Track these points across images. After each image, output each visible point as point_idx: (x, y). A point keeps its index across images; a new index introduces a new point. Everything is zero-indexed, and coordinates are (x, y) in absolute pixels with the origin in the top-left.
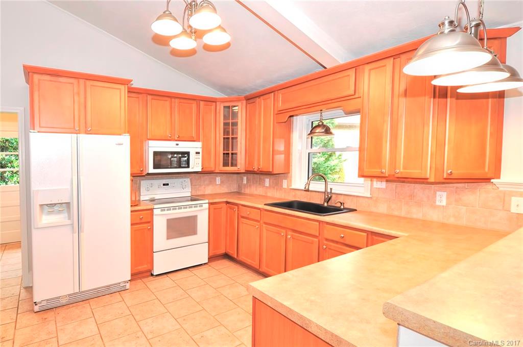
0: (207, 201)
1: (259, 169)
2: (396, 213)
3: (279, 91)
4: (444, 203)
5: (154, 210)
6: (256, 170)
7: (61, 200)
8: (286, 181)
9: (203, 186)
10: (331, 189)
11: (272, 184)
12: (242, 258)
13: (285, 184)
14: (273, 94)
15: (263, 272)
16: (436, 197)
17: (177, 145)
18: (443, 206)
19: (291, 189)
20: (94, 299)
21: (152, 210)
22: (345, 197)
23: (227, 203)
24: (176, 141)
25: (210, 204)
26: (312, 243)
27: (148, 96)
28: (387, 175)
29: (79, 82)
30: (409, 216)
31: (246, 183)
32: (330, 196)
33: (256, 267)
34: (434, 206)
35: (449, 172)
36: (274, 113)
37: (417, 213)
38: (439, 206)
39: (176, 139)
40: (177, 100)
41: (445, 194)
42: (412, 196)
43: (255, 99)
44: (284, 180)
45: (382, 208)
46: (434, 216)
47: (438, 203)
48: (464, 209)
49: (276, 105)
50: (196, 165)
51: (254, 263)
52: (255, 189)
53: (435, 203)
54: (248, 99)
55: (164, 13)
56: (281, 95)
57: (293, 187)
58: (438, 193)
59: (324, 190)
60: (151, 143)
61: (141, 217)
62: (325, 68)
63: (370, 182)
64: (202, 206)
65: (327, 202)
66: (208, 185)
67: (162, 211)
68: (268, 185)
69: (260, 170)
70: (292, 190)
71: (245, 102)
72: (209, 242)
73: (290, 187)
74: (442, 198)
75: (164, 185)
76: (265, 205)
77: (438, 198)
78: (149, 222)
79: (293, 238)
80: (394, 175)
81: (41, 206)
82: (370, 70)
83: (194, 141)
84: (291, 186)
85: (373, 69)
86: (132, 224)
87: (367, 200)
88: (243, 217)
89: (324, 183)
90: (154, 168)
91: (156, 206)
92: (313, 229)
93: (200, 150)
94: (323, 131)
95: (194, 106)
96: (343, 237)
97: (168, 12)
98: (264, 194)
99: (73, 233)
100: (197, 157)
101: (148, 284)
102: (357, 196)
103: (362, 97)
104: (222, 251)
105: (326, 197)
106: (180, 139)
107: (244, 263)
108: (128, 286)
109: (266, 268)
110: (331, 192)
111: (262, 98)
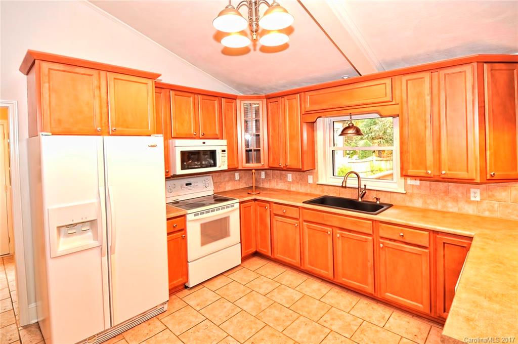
0: (237, 200)
1: (286, 166)
2: (432, 207)
3: (306, 93)
4: (478, 199)
5: (188, 216)
6: (282, 166)
7: (86, 218)
8: (312, 176)
9: (224, 183)
10: (365, 186)
11: (295, 179)
12: (279, 256)
13: (310, 180)
14: (299, 95)
15: (306, 270)
16: (470, 193)
17: (204, 143)
18: (478, 201)
19: (318, 184)
20: (128, 332)
21: (184, 216)
22: (378, 192)
23: (255, 200)
24: (201, 138)
25: (241, 203)
26: (366, 241)
27: (171, 91)
28: (432, 176)
29: (99, 74)
30: (445, 210)
31: (264, 177)
32: (364, 192)
33: (297, 265)
34: (469, 202)
35: (492, 174)
36: (300, 113)
37: (452, 207)
38: (474, 202)
39: (201, 136)
40: (200, 96)
41: (478, 191)
42: (447, 192)
43: (278, 98)
44: (309, 176)
45: (418, 203)
46: (470, 210)
47: (472, 199)
48: (496, 205)
49: (303, 106)
50: (222, 163)
51: (294, 261)
52: (275, 184)
53: (470, 198)
54: (269, 98)
55: (227, 7)
56: (308, 97)
57: (320, 182)
58: (472, 190)
59: (357, 186)
60: (178, 142)
61: (175, 225)
62: (360, 75)
63: (404, 180)
64: (233, 206)
65: (362, 198)
66: (228, 181)
67: (195, 215)
68: (291, 180)
69: (288, 167)
70: (319, 186)
71: (265, 100)
72: (241, 243)
73: (317, 183)
74: (476, 194)
75: (187, 184)
76: (303, 203)
77: (472, 195)
78: (182, 230)
79: (342, 237)
80: (440, 176)
81: (59, 228)
82: (407, 81)
83: (218, 138)
84: (318, 181)
85: (409, 80)
86: (168, 234)
87: (401, 195)
88: (276, 215)
89: (357, 179)
90: (182, 169)
91: (189, 211)
92: (367, 227)
93: (225, 148)
94: (354, 132)
95: (216, 103)
96: (403, 236)
97: (230, 7)
98: (287, 189)
99: (102, 256)
100: (223, 155)
101: (186, 299)
102: (391, 192)
103: (400, 103)
104: (253, 250)
105: (360, 193)
106: (204, 137)
107: (281, 261)
108: (166, 307)
109: (309, 266)
110: (365, 189)
111: (286, 98)
